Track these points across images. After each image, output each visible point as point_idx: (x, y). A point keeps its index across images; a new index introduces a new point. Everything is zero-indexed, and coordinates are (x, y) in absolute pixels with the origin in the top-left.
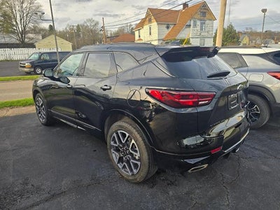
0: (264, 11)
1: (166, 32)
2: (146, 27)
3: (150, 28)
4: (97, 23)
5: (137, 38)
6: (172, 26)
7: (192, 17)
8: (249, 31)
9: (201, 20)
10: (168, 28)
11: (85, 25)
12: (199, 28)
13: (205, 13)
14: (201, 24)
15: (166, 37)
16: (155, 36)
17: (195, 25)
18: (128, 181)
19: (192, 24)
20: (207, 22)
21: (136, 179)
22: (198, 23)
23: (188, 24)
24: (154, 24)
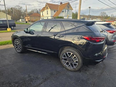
0: (90, 8)
1: (54, 13)
2: (46, 11)
3: (47, 11)
4: (21, 8)
5: (41, 15)
6: (56, 11)
7: (64, 8)
8: (83, 15)
9: (67, 10)
10: (55, 12)
11: (15, 8)
12: (67, 12)
13: (69, 7)
14: (68, 11)
15: (54, 15)
16: (50, 15)
17: (65, 11)
18: (71, 71)
19: (64, 11)
20: (70, 10)
21: (75, 70)
22: (67, 11)
23: (63, 11)
24: (49, 10)
